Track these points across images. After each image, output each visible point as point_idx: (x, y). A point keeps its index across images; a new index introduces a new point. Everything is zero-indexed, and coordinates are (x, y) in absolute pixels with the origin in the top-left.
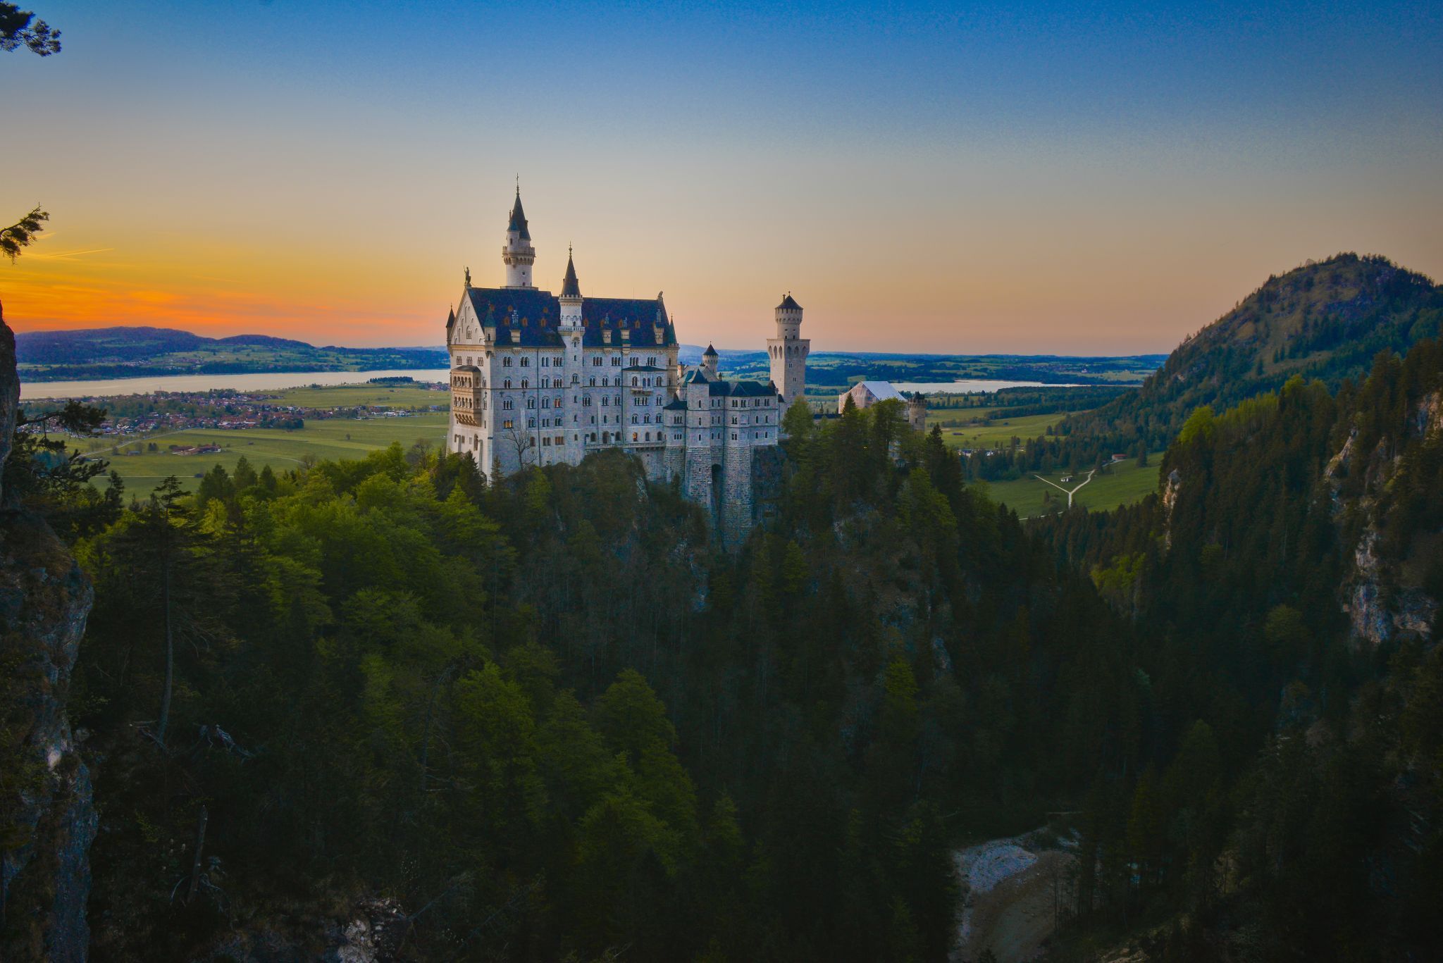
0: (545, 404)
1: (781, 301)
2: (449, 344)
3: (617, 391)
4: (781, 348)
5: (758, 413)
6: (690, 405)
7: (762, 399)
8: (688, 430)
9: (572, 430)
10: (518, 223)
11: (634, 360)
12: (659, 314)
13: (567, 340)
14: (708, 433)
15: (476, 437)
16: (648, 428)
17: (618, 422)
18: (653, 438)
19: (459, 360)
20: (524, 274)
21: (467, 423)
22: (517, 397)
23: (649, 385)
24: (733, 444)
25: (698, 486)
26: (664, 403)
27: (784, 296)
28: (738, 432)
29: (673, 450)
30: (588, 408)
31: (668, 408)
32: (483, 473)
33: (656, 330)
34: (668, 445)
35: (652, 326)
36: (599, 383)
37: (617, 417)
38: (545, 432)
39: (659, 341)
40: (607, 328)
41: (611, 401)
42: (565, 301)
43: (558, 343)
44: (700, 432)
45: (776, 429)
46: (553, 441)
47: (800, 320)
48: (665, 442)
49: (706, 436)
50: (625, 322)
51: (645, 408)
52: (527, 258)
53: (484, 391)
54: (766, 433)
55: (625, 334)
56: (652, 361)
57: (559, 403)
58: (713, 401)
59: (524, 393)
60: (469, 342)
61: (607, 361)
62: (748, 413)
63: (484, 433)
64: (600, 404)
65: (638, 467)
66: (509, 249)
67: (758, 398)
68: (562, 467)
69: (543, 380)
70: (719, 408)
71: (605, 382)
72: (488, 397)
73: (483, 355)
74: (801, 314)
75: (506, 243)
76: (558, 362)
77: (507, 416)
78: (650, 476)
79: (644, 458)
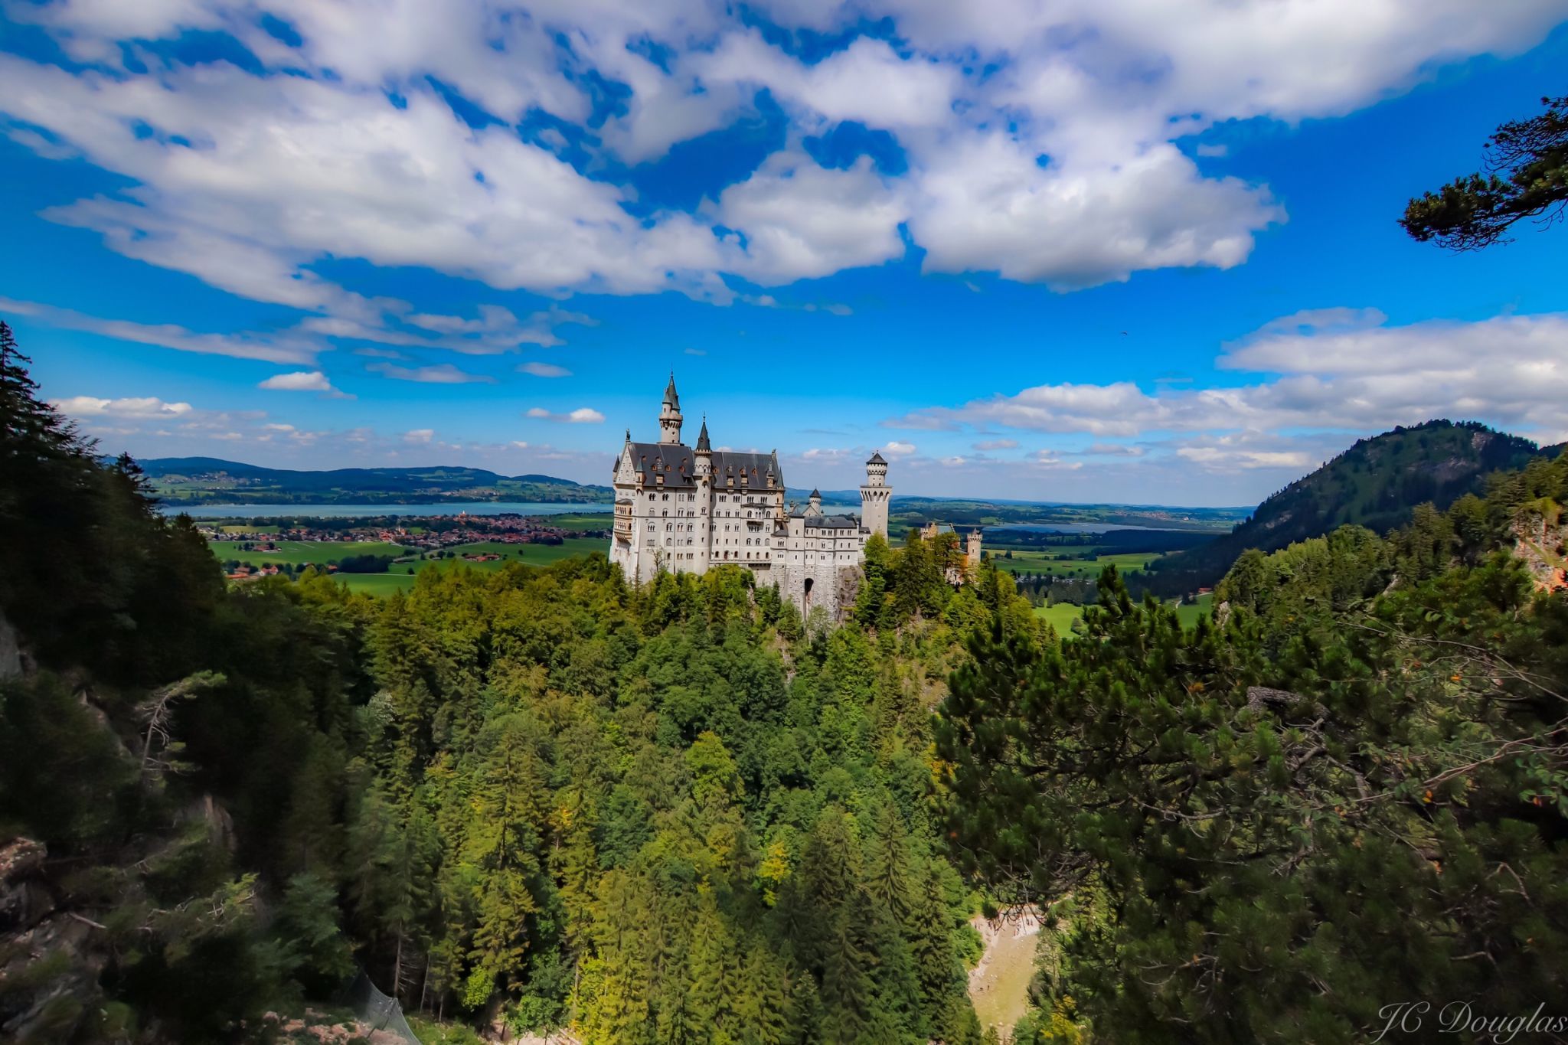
0: (680, 528)
1: (871, 457)
2: (614, 483)
3: (736, 521)
4: (869, 492)
5: (843, 541)
6: (790, 532)
7: (846, 531)
8: (788, 551)
9: (698, 548)
10: (671, 398)
11: (750, 500)
12: (771, 465)
13: (699, 483)
14: (802, 554)
15: (629, 551)
16: (758, 548)
17: (736, 543)
18: (762, 557)
19: (621, 494)
20: (673, 433)
21: (623, 542)
22: (658, 522)
23: (760, 517)
24: (822, 563)
25: (793, 594)
26: (772, 531)
27: (872, 452)
28: (825, 554)
29: (776, 566)
30: (714, 533)
31: (774, 534)
33: (769, 478)
34: (773, 562)
35: (765, 474)
36: (723, 514)
37: (736, 540)
38: (680, 549)
39: (771, 485)
40: (731, 475)
41: (732, 528)
42: (700, 452)
43: (691, 484)
44: (797, 553)
45: (857, 554)
46: (684, 556)
47: (886, 472)
48: (771, 560)
49: (802, 556)
50: (744, 470)
51: (757, 533)
52: (676, 422)
53: (634, 518)
54: (849, 556)
55: (744, 482)
56: (763, 500)
57: (690, 527)
59: (664, 520)
60: (627, 482)
61: (730, 498)
62: (834, 540)
63: (633, 548)
64: (723, 530)
65: (747, 582)
66: (663, 415)
67: (842, 530)
68: (692, 574)
69: (679, 511)
70: (812, 536)
71: (728, 514)
72: (636, 522)
73: (635, 491)
76: (691, 498)
77: (651, 536)
78: (758, 585)
79: (754, 570)
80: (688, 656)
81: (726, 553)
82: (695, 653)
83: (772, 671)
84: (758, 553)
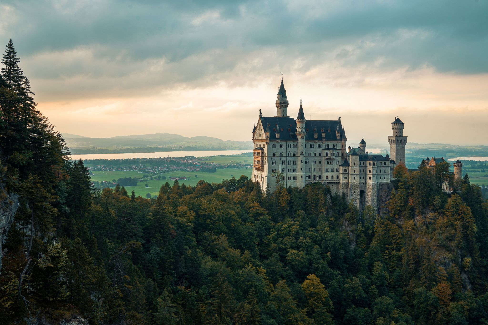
0: (289, 163)
1: (394, 120)
2: (253, 139)
3: (320, 158)
4: (394, 140)
5: (381, 169)
6: (350, 164)
7: (383, 162)
8: (350, 175)
9: (299, 174)
10: (282, 92)
11: (327, 146)
12: (338, 126)
13: (299, 137)
14: (358, 176)
15: (262, 176)
16: (332, 173)
17: (320, 171)
18: (335, 178)
19: (257, 145)
20: (284, 111)
21: (258, 170)
22: (278, 160)
23: (333, 156)
24: (370, 182)
25: (353, 199)
26: (340, 164)
27: (395, 118)
28: (371, 176)
29: (343, 183)
30: (308, 165)
31: (342, 165)
32: (263, 190)
33: (337, 132)
34: (341, 181)
35: (335, 131)
36: (312, 154)
37: (320, 169)
38: (289, 174)
39: (338, 138)
40: (316, 132)
41: (317, 162)
42: (299, 122)
43: (294, 138)
44: (355, 176)
45: (389, 176)
46: (292, 178)
47: (402, 128)
48: (340, 180)
49: (358, 177)
50: (324, 130)
51: (332, 165)
52: (285, 105)
53: (265, 158)
54: (385, 177)
56: (335, 146)
57: (295, 163)
58: (361, 163)
59: (281, 158)
60: (260, 138)
61: (316, 145)
62: (377, 168)
63: (265, 174)
64: (312, 163)
65: (327, 191)
66: (278, 102)
67: (381, 162)
68: (296, 188)
69: (289, 153)
70: (363, 166)
71: (315, 154)
72: (266, 160)
73: (265, 143)
74: (403, 126)
75: (277, 99)
76: (295, 146)
77: (274, 167)
78: (333, 193)
79: (331, 186)
80: (297, 233)
81: (315, 176)
82: (301, 232)
83: (344, 242)
84: (332, 176)
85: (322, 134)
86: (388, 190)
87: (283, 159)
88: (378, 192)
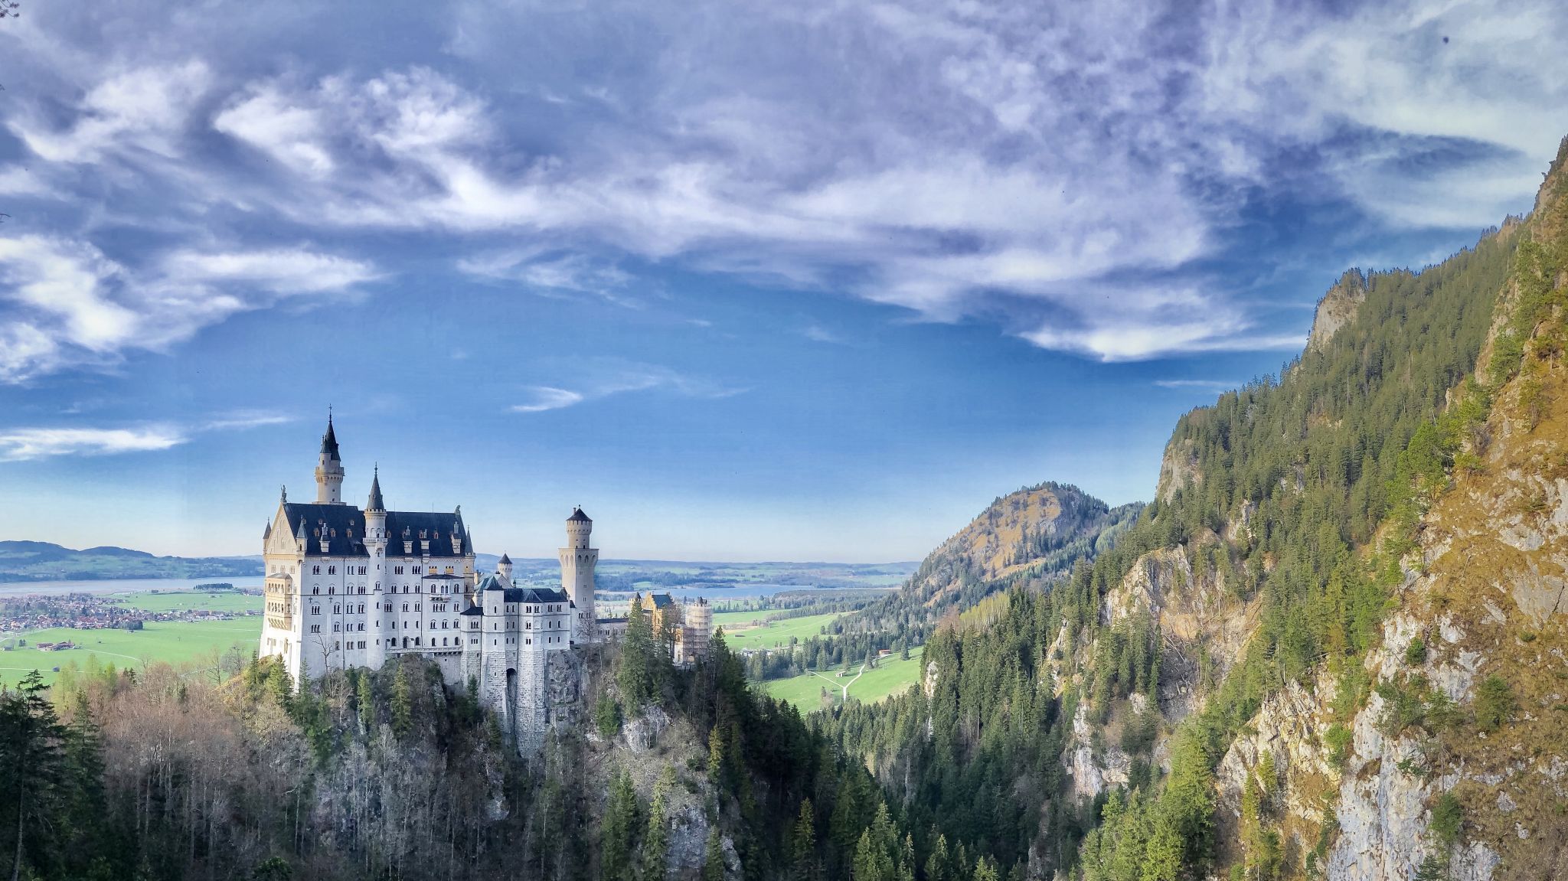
0: (350, 610)
1: (572, 514)
2: (265, 554)
3: (417, 599)
4: (572, 557)
5: (550, 619)
6: (485, 611)
7: (555, 605)
8: (484, 635)
9: (373, 634)
10: (331, 446)
11: (433, 570)
12: (456, 526)
13: (372, 550)
14: (503, 637)
15: (286, 640)
16: (445, 633)
17: (417, 628)
18: (451, 643)
19: (274, 568)
20: (334, 491)
21: (279, 628)
22: (323, 602)
23: (447, 592)
24: (527, 650)
25: (493, 690)
26: (461, 609)
27: (575, 508)
28: (532, 637)
29: (469, 655)
30: (390, 614)
31: (466, 613)
32: (291, 676)
33: (453, 540)
34: (465, 649)
35: (450, 537)
36: (400, 590)
37: (417, 623)
38: (350, 638)
39: (457, 551)
40: (408, 539)
41: (411, 608)
42: (371, 514)
43: (362, 552)
44: (497, 637)
45: (569, 634)
46: (355, 645)
47: (590, 531)
48: (462, 648)
49: (502, 640)
50: (425, 534)
51: (443, 614)
52: (337, 476)
53: (294, 597)
54: (559, 638)
55: (425, 545)
56: (449, 570)
57: (361, 609)
58: (507, 607)
59: (331, 599)
60: (283, 552)
61: (408, 569)
62: (542, 618)
63: (295, 635)
64: (400, 610)
65: (435, 673)
66: (321, 470)
67: (551, 604)
68: (365, 671)
69: (348, 588)
70: (513, 614)
71: (406, 590)
72: (297, 603)
73: (295, 563)
74: (591, 525)
76: (362, 571)
77: (315, 620)
79: (442, 662)
84: (445, 639)
85: (423, 543)
86: (567, 666)
87: (338, 600)
88: (546, 672)
